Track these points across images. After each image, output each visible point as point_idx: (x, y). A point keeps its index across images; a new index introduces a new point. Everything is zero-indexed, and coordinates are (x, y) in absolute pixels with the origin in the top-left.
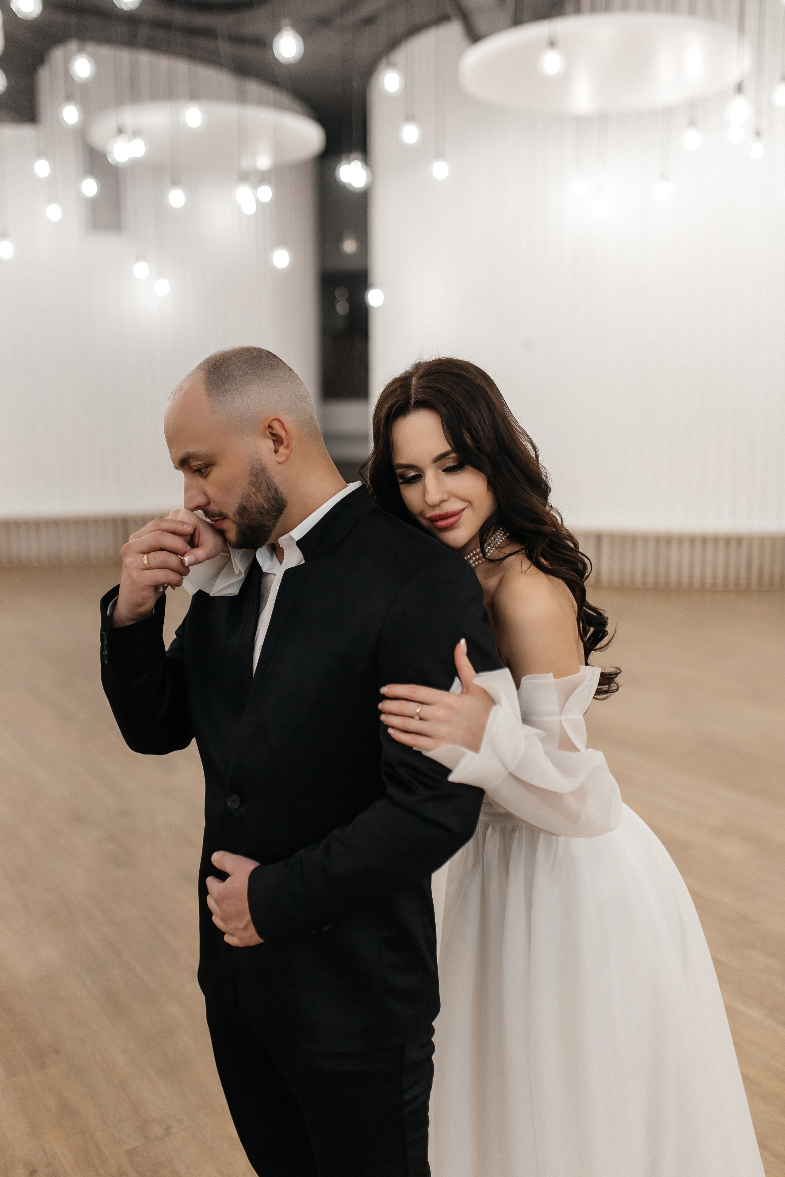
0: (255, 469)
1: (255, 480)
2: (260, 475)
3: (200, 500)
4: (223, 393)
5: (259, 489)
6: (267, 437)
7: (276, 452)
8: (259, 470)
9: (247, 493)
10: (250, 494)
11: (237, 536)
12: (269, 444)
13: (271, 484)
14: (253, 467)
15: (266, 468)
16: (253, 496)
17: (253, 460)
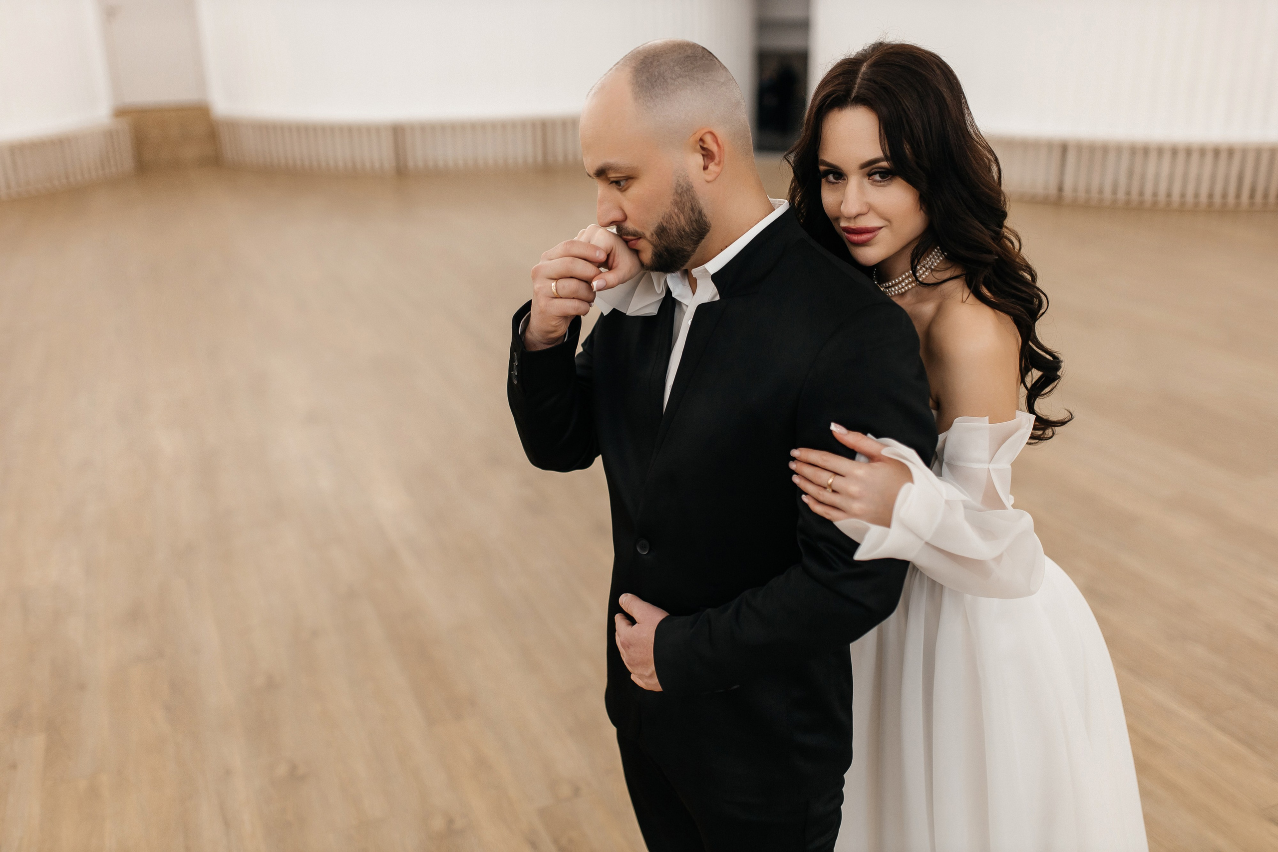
0: (680, 187)
1: (679, 200)
2: (685, 195)
3: (616, 215)
4: (652, 98)
5: (682, 210)
6: (696, 151)
7: (705, 168)
8: (685, 189)
9: (668, 213)
10: (671, 215)
11: (652, 257)
12: (699, 159)
13: (695, 205)
14: (678, 185)
15: (692, 187)
16: (674, 216)
17: (679, 177)
